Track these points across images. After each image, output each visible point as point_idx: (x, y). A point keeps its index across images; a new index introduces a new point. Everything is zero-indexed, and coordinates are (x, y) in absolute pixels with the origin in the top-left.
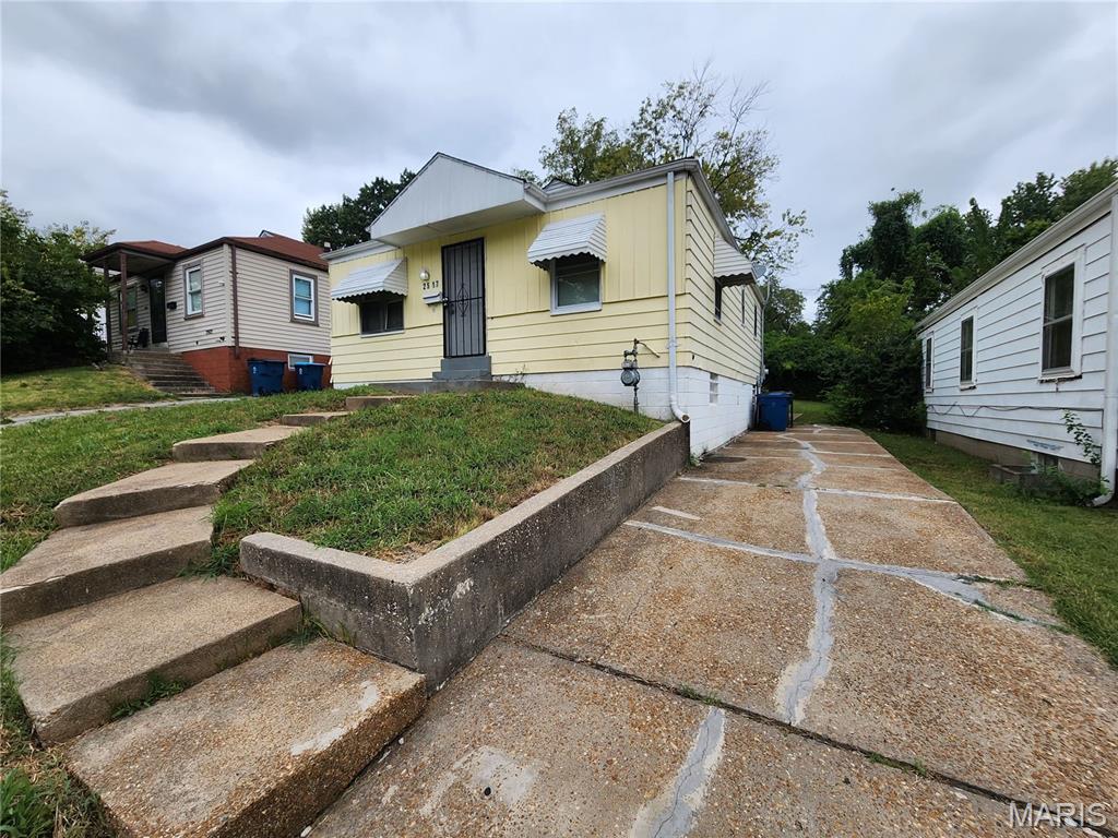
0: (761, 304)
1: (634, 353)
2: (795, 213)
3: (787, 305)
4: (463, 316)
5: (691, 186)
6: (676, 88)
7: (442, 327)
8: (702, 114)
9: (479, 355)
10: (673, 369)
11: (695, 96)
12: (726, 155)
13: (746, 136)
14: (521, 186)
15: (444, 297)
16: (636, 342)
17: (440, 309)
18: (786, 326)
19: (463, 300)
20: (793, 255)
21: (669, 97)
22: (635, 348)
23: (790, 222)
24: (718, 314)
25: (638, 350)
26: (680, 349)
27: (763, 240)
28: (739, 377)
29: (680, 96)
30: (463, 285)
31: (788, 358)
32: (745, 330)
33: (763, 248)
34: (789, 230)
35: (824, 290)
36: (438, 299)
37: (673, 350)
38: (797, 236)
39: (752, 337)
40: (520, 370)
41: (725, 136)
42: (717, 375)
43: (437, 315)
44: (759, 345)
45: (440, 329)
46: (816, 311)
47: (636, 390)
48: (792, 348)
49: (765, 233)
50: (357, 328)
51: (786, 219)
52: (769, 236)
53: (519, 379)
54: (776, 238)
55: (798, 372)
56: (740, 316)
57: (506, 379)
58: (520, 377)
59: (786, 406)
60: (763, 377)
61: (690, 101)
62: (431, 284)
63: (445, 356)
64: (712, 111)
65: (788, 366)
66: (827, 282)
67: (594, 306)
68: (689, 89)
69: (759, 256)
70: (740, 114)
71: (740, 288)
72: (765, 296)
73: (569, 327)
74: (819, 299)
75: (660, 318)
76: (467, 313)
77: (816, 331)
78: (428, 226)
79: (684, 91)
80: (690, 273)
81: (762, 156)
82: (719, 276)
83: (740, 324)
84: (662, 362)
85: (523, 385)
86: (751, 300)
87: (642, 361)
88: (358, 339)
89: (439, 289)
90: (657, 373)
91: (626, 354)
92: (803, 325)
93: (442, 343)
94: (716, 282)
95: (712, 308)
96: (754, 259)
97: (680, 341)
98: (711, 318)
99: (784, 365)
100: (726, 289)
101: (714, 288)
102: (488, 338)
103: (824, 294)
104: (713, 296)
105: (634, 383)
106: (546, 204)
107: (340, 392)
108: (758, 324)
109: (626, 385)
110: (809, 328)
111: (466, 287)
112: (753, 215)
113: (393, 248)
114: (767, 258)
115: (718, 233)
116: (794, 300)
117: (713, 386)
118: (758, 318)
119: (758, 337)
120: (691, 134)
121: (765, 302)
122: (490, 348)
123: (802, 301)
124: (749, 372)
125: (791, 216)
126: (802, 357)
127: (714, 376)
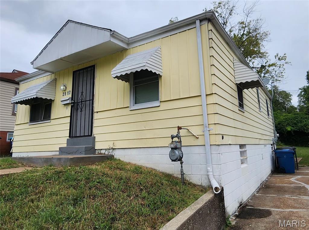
0: (270, 99)
1: (178, 136)
2: (281, 55)
3: (283, 98)
4: (81, 111)
5: (211, 27)
6: (217, 4)
7: (69, 118)
8: (230, 14)
9: (88, 136)
10: (208, 147)
11: (226, 7)
12: (244, 31)
13: (252, 22)
14: (109, 33)
15: (72, 100)
16: (179, 128)
17: (69, 108)
18: (285, 108)
19: (82, 102)
20: (283, 74)
21: (214, 8)
22: (179, 133)
23: (279, 59)
24: (241, 105)
25: (181, 134)
26: (211, 132)
27: (267, 68)
28: (262, 142)
29: (219, 7)
30: (82, 92)
31: (288, 124)
32: (262, 114)
33: (268, 72)
34: (279, 63)
35: (301, 90)
36: (68, 102)
37: (207, 134)
38: (283, 65)
39: (267, 117)
40: (112, 146)
41: (242, 23)
42: (245, 145)
43: (67, 112)
44: (271, 121)
45: (68, 120)
46: (297, 100)
47: (181, 163)
48: (290, 119)
49: (267, 64)
50: (27, 119)
51: (277, 58)
52: (269, 66)
53: (111, 152)
54: (274, 67)
55: (294, 131)
56: (257, 105)
57: (103, 152)
58: (111, 151)
59: (293, 158)
60: (276, 139)
61: (225, 9)
62: (67, 93)
63: (70, 137)
64: (235, 12)
65: (289, 129)
66: (301, 87)
67: (156, 104)
68: (223, 4)
69: (266, 75)
70: (249, 14)
71: (255, 89)
72: (271, 94)
73: (139, 118)
74: (299, 95)
75: (196, 111)
76: (83, 109)
77: (299, 110)
78: (61, 59)
79: (221, 5)
80: (215, 80)
81: (261, 31)
82: (238, 82)
83: (257, 110)
84: (200, 142)
85: (113, 156)
86: (263, 97)
87: (185, 141)
88: (27, 126)
89: (70, 96)
90: (197, 150)
91: (173, 137)
92: (292, 107)
93: (69, 128)
94: (238, 87)
95: (237, 102)
96: (264, 77)
97: (212, 127)
98: (236, 109)
99: (287, 128)
100: (245, 90)
101: (236, 90)
102: (94, 125)
103: (301, 92)
104: (236, 95)
105: (180, 159)
106: (128, 44)
107: (15, 158)
108: (269, 109)
109: (173, 161)
110: (296, 109)
111: (84, 94)
112: (261, 57)
113: (50, 73)
114: (270, 76)
115: (235, 58)
116: (286, 96)
117: (242, 153)
118: (269, 106)
119: (270, 116)
120: (227, 22)
121: (271, 97)
122: (95, 131)
123: (290, 96)
124: (267, 138)
125: (279, 56)
126: (295, 124)
127: (242, 146)
